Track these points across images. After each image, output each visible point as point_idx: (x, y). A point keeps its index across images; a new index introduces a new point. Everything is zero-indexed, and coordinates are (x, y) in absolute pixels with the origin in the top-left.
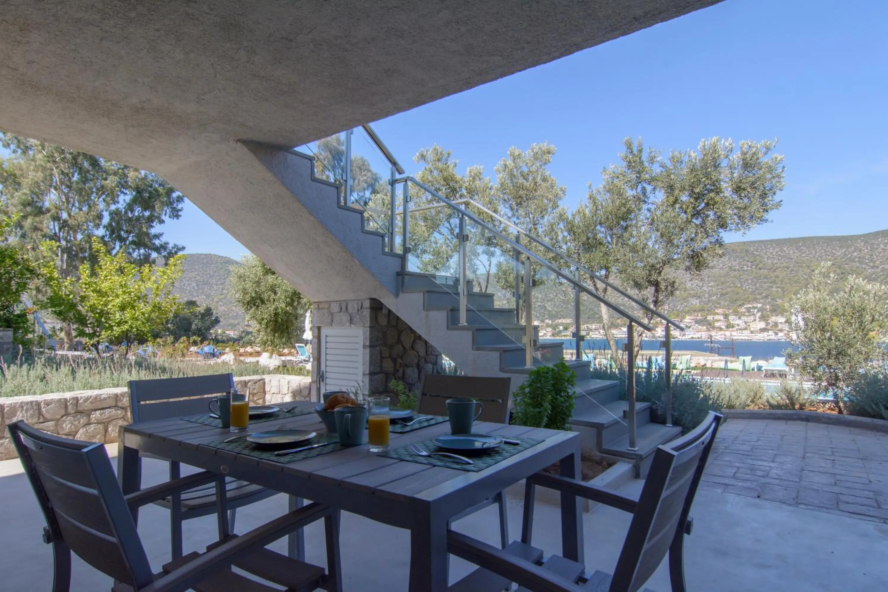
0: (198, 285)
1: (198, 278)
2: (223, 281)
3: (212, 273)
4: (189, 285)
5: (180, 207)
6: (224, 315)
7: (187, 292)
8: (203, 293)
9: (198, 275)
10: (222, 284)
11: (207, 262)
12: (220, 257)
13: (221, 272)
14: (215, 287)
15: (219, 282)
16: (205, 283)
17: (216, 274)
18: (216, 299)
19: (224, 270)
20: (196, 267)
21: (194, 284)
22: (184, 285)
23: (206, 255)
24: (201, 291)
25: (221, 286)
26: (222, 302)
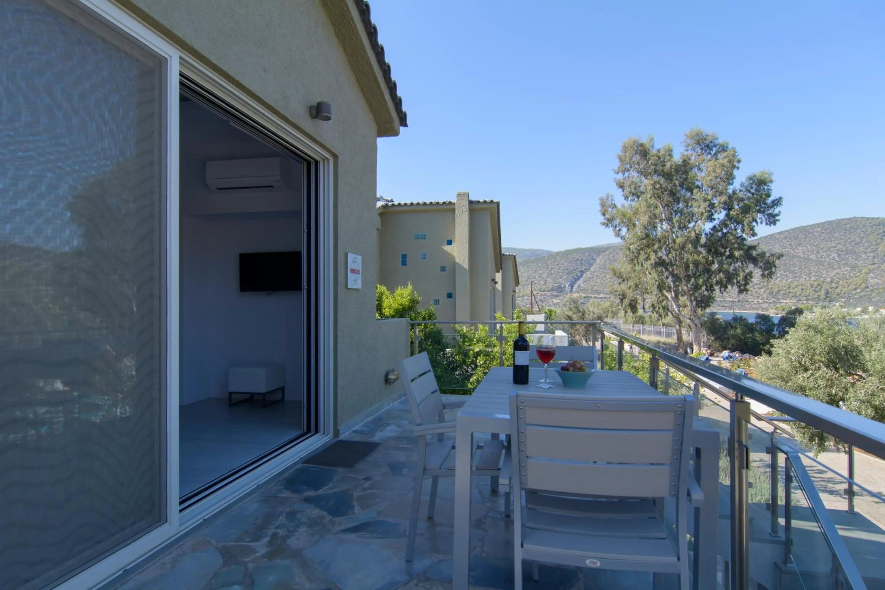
0: (839, 256)
1: (839, 247)
2: (874, 248)
3: (858, 240)
4: (828, 256)
5: (776, 211)
6: (877, 289)
7: (826, 264)
8: (846, 264)
9: (839, 243)
10: (873, 251)
11: (851, 227)
12: (868, 219)
13: (871, 237)
14: (864, 256)
15: (869, 250)
16: (847, 252)
17: (864, 240)
18: (864, 271)
19: (875, 234)
20: (836, 235)
21: (835, 255)
22: (821, 257)
23: (849, 219)
24: (843, 262)
25: (872, 255)
26: (874, 273)
